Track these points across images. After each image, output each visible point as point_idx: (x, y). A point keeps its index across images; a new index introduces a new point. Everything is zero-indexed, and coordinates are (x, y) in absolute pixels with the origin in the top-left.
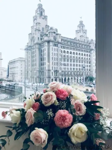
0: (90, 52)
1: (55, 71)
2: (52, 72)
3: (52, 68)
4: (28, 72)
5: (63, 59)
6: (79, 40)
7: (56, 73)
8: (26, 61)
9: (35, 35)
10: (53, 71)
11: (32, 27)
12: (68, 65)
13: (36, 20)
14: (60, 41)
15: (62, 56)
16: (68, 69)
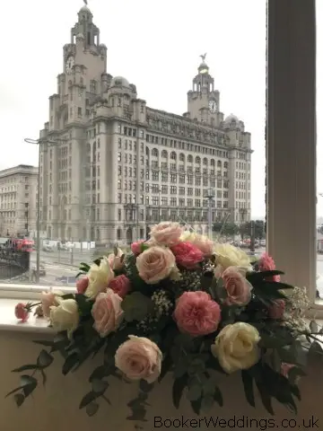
0: (226, 155)
1: (126, 207)
2: (120, 210)
3: (120, 197)
4: (45, 209)
5: (151, 174)
6: (196, 119)
7: (131, 214)
8: (42, 175)
9: (68, 102)
10: (122, 207)
11: (61, 78)
12: (165, 190)
13: (74, 56)
14: (142, 119)
15: (148, 163)
16: (165, 200)
